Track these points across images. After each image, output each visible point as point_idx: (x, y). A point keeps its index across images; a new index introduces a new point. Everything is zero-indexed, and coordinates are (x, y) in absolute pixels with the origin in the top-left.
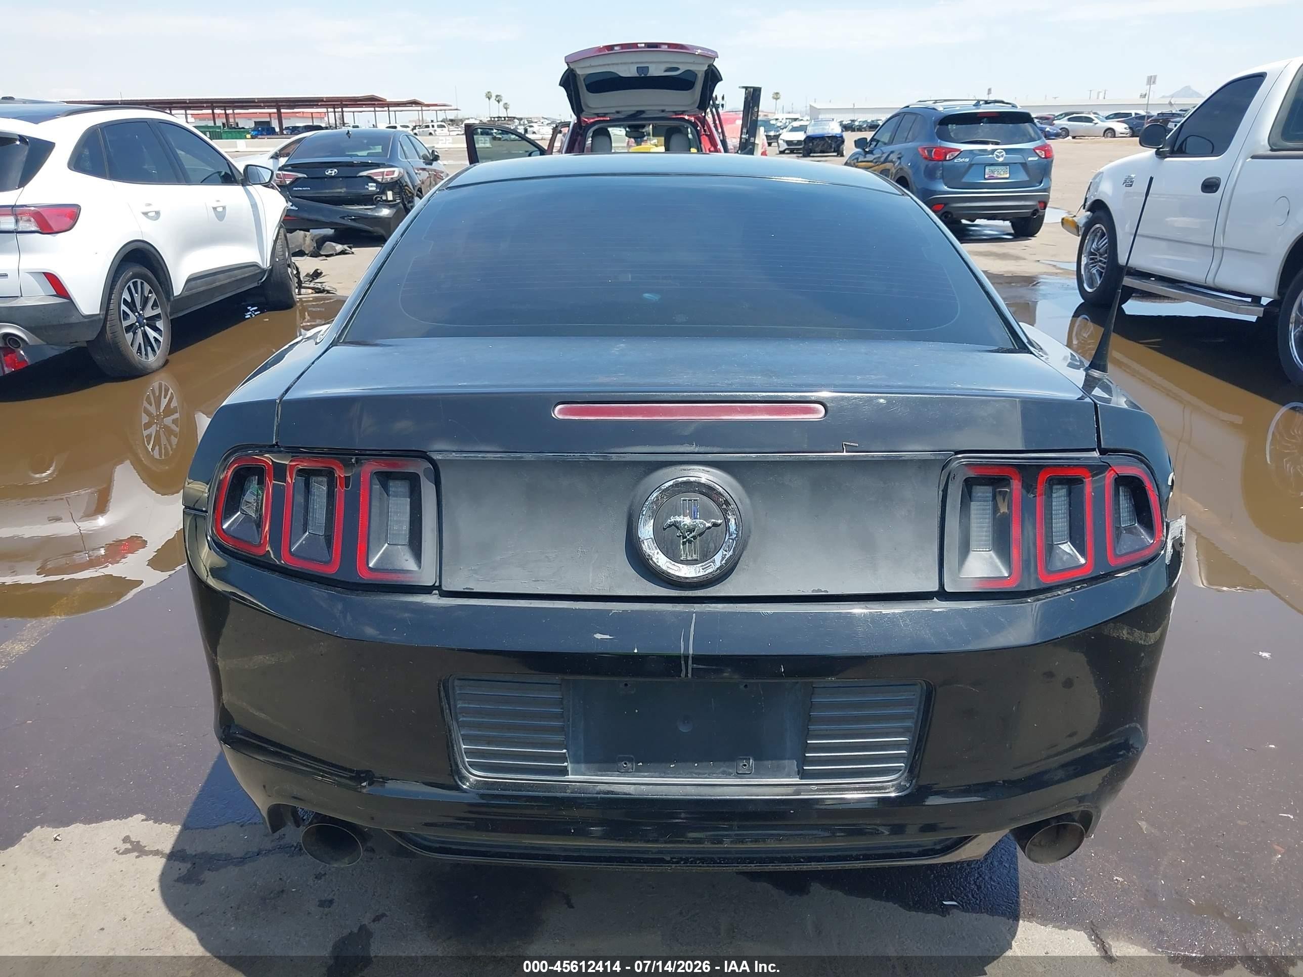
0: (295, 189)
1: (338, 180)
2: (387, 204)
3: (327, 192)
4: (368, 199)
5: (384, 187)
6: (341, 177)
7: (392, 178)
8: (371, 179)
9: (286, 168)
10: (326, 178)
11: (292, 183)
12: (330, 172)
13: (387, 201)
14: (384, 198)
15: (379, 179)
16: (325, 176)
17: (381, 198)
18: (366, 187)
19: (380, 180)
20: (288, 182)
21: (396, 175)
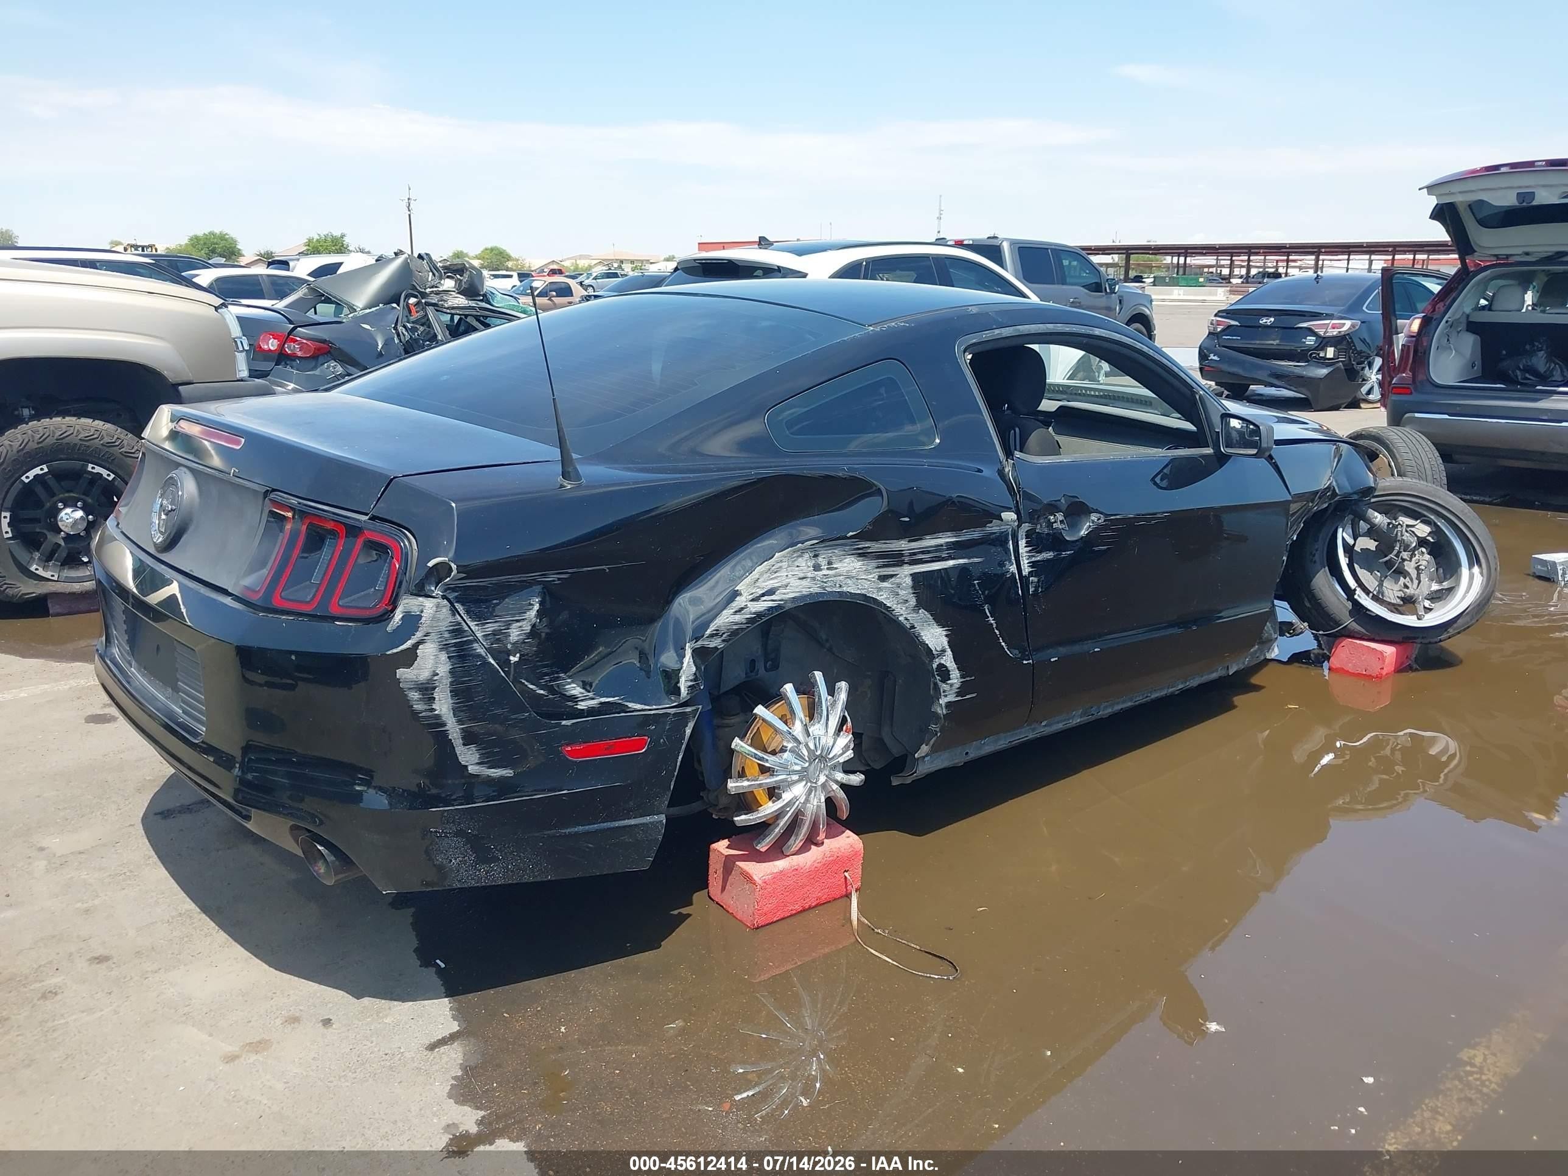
0: (1224, 337)
1: (1273, 330)
2: (1324, 362)
3: (1257, 343)
4: (1303, 355)
5: (1324, 342)
6: (1278, 327)
7: (1340, 332)
8: (1310, 331)
9: (1220, 314)
10: (1260, 327)
11: (1223, 330)
12: (1265, 321)
13: (1325, 358)
14: (1322, 354)
15: (1321, 332)
16: (1258, 325)
17: (1319, 354)
18: (1304, 340)
19: (1322, 334)
20: (1219, 330)
21: (1345, 328)
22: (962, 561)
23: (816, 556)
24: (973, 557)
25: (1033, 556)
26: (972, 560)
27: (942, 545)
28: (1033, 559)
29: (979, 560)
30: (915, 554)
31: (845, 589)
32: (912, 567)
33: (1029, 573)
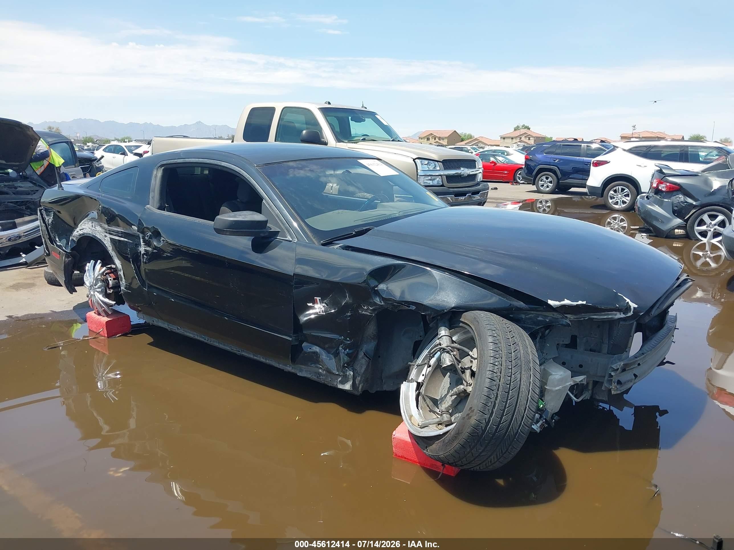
22: (126, 240)
23: (93, 223)
24: (129, 240)
25: (146, 247)
26: (129, 241)
27: (119, 231)
28: (146, 249)
29: (131, 242)
30: (110, 231)
31: (96, 235)
32: (110, 235)
33: (144, 253)
